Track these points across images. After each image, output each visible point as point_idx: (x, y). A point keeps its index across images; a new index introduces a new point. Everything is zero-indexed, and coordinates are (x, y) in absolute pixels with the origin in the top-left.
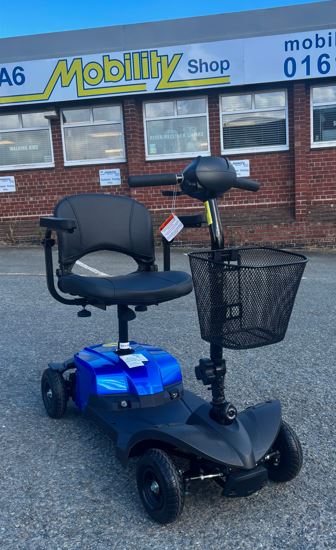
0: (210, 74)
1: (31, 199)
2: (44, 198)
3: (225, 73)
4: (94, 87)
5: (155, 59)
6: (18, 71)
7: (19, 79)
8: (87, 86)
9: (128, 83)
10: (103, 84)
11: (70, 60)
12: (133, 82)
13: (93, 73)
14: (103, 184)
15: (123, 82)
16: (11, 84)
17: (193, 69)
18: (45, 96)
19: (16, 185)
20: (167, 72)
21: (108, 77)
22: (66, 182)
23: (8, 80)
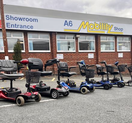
0: (119, 31)
1: (68, 61)
2: (72, 61)
3: (122, 31)
4: (92, 30)
5: (107, 25)
6: (70, 22)
7: (71, 25)
8: (90, 30)
9: (101, 30)
10: (94, 30)
11: (86, 21)
12: (102, 30)
13: (92, 26)
14: (89, 58)
15: (99, 30)
16: (68, 26)
17: (115, 29)
18: (78, 31)
19: (64, 57)
20: (110, 29)
21: (96, 28)
22: (79, 57)
23: (67, 24)
